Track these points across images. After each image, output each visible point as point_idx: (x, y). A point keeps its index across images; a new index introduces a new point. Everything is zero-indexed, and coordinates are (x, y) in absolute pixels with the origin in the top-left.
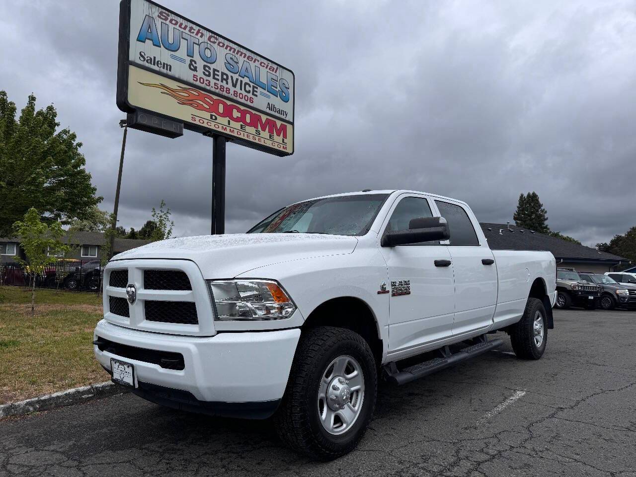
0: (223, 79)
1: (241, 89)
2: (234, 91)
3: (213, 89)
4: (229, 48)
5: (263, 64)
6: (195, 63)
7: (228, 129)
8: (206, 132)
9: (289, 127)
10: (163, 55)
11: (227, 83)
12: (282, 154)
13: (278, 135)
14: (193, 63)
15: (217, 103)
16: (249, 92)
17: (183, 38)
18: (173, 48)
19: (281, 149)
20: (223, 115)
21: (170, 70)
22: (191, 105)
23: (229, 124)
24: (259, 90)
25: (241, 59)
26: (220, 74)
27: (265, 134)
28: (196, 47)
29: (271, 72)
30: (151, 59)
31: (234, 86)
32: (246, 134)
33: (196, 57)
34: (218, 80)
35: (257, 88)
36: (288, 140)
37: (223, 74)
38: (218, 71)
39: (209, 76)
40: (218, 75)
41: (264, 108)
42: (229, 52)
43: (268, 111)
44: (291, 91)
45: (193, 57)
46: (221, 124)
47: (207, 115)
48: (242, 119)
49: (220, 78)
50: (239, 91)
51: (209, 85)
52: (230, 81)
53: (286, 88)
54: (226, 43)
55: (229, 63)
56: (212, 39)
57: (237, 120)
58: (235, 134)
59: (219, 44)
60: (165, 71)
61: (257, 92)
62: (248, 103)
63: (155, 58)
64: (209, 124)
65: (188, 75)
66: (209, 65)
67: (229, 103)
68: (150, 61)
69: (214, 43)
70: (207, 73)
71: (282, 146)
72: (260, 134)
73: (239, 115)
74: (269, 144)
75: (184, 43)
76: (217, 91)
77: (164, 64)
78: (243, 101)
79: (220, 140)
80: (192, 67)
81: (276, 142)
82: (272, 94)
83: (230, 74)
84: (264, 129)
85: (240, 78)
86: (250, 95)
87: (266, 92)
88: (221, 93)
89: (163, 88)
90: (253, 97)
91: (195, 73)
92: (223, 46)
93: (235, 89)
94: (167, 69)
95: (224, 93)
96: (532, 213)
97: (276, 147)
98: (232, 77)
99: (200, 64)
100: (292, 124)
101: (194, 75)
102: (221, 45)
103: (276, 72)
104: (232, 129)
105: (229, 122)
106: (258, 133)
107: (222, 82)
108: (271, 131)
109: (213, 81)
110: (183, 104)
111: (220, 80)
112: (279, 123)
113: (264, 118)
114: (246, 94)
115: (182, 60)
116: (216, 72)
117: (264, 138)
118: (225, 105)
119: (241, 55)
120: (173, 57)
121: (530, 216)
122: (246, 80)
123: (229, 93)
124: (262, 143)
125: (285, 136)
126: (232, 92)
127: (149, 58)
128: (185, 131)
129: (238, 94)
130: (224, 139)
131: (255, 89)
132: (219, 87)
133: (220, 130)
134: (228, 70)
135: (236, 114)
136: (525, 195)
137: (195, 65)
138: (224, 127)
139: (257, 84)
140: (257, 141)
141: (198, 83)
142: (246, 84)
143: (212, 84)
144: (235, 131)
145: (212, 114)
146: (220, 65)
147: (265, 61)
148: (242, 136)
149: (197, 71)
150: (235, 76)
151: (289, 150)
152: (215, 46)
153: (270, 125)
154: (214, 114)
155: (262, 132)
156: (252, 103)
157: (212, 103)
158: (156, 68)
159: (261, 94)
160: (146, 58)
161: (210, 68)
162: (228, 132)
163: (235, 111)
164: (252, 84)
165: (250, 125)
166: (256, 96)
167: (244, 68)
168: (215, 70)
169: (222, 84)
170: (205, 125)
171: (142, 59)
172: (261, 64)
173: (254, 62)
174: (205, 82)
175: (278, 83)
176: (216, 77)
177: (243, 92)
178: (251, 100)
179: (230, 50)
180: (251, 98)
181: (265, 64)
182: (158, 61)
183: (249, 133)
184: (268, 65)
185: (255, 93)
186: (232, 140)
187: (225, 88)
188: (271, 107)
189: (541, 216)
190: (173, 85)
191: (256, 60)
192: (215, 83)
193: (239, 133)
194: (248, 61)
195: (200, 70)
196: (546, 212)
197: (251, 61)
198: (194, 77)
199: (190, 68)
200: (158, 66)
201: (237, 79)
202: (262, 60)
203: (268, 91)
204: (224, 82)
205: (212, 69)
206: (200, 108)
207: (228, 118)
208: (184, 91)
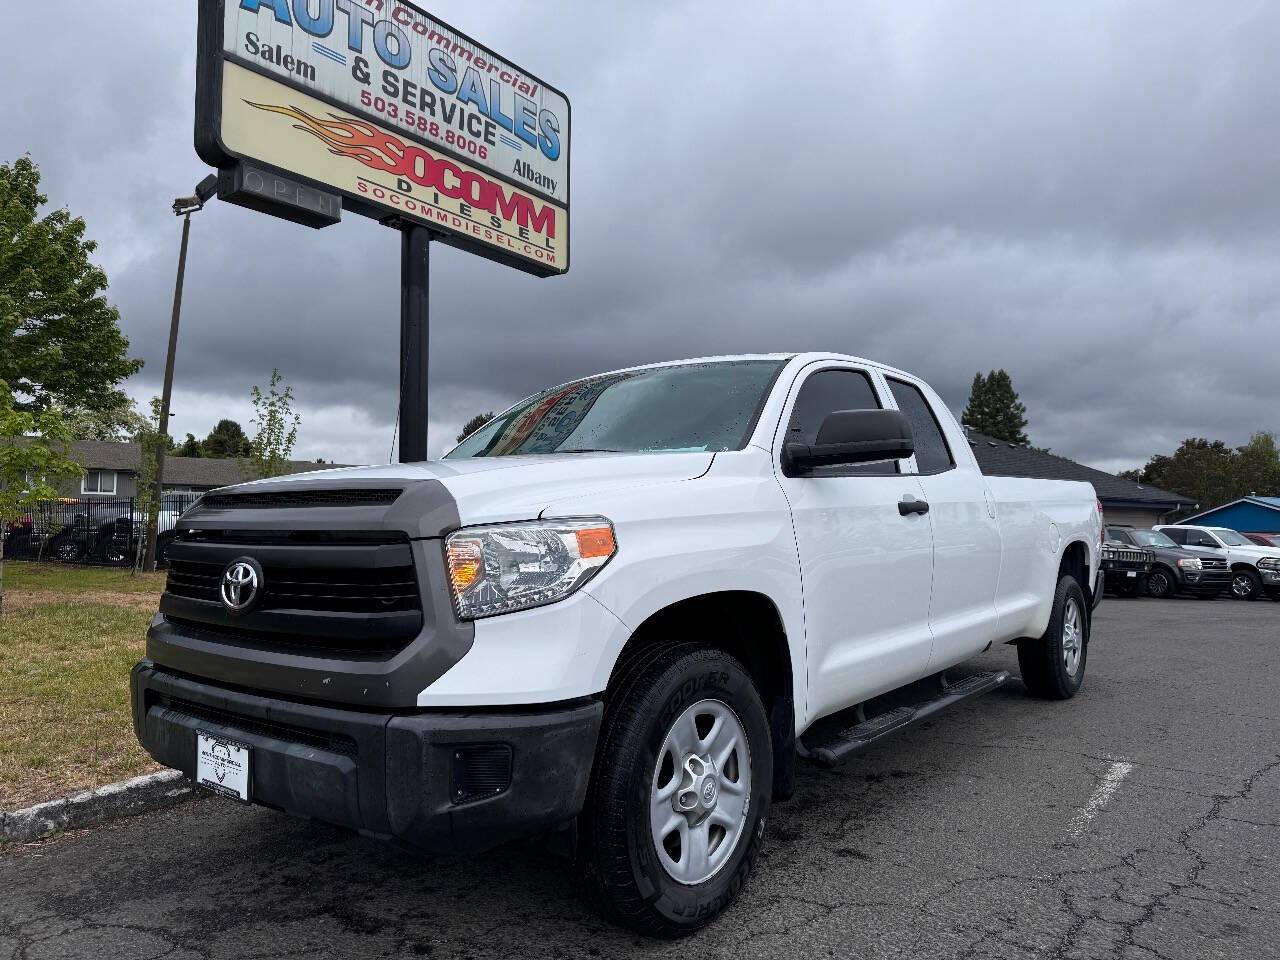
0: (423, 105)
1: (461, 127)
2: (448, 132)
3: (403, 125)
4: (436, 37)
5: (506, 77)
6: (366, 65)
7: (435, 211)
8: (388, 217)
9: (560, 214)
10: (297, 43)
11: (433, 113)
12: (543, 271)
13: (538, 229)
14: (362, 64)
15: (410, 155)
16: (477, 134)
17: (339, 8)
18: (319, 30)
19: (544, 260)
20: (424, 182)
21: (313, 78)
22: (356, 156)
23: (436, 201)
24: (499, 131)
25: (461, 64)
26: (418, 93)
27: (511, 226)
28: (368, 30)
29: (524, 95)
30: (271, 50)
31: (448, 119)
32: (471, 224)
33: (369, 53)
34: (413, 105)
35: (494, 127)
36: (558, 242)
37: (424, 92)
38: (414, 87)
39: (395, 94)
40: (414, 95)
41: (508, 170)
42: (437, 46)
43: (516, 177)
44: (562, 137)
45: (360, 52)
46: (420, 201)
47: (391, 180)
48: (462, 192)
49: (417, 101)
50: (458, 132)
51: (395, 116)
52: (438, 108)
53: (555, 130)
54: (430, 25)
55: (436, 70)
56: (402, 16)
57: (453, 193)
58: (449, 224)
59: (415, 28)
60: (300, 79)
61: (494, 135)
62: (477, 158)
63: (279, 48)
64: (395, 199)
65: (350, 92)
66: (394, 71)
67: (436, 156)
68: (268, 54)
69: (406, 23)
70: (392, 90)
71: (545, 253)
72: (499, 226)
73: (457, 183)
74: (517, 247)
75: (341, 19)
76: (412, 129)
77: (299, 62)
78: (465, 153)
79: (416, 234)
80: (359, 74)
81: (532, 246)
82: (523, 139)
83: (438, 94)
84: (508, 216)
85: (459, 105)
86: (480, 141)
87: (512, 136)
88: (420, 133)
90: (486, 145)
91: (365, 87)
92: (423, 33)
93: (450, 127)
94: (305, 75)
95: (427, 135)
96: (998, 411)
97: (532, 256)
98: (442, 100)
99: (376, 68)
100: (566, 207)
101: (364, 92)
102: (420, 28)
103: (532, 95)
104: (443, 213)
105: (436, 196)
106: (496, 223)
107: (422, 109)
108: (522, 221)
109: (403, 108)
110: (341, 153)
111: (418, 105)
112: (539, 205)
113: (508, 191)
114: (473, 138)
115: (339, 59)
116: (410, 89)
117: (508, 234)
118: (427, 159)
119: (461, 55)
120: (322, 50)
122: (471, 108)
123: (436, 135)
124: (505, 246)
125: (551, 233)
126: (442, 133)
127: (266, 48)
128: (345, 214)
129: (456, 139)
130: (425, 232)
131: (491, 129)
132: (417, 122)
133: (418, 213)
134: (435, 85)
135: (451, 180)
136: (985, 376)
137: (365, 70)
138: (427, 207)
139: (495, 119)
140: (493, 241)
141: (371, 110)
142: (472, 116)
143: (402, 114)
144: (450, 216)
145: (401, 177)
146: (417, 74)
147: (514, 73)
148: (462, 229)
149: (369, 84)
150: (450, 100)
151: (560, 264)
152: (408, 30)
153: (520, 208)
154: (404, 178)
155: (503, 222)
156: (484, 158)
157: (401, 154)
158: (281, 70)
159: (504, 139)
160: (259, 44)
161: (397, 80)
162: (434, 219)
163: (448, 174)
164: (483, 119)
165: (478, 205)
166: (493, 143)
167: (468, 83)
168: (406, 84)
169: (421, 114)
170: (386, 201)
171: (252, 49)
172: (502, 76)
173: (489, 70)
174: (387, 107)
175: (537, 118)
176: (410, 98)
177: (465, 133)
178: (483, 155)
179: (439, 42)
180: (481, 147)
181: (510, 76)
182: (286, 57)
183: (478, 223)
184: (516, 80)
185: (490, 137)
186: (444, 235)
187: (429, 123)
188: (524, 168)
189: (1015, 417)
190: (320, 110)
191: (491, 66)
192: (408, 112)
193: (457, 223)
194: (476, 68)
195: (377, 80)
196: (1024, 410)
197: (483, 68)
198: (363, 96)
199: (355, 75)
200: (286, 67)
201: (453, 106)
202: (505, 68)
203: (516, 134)
204: (427, 109)
205: (401, 81)
206: (375, 163)
207: (433, 189)
208: (344, 126)
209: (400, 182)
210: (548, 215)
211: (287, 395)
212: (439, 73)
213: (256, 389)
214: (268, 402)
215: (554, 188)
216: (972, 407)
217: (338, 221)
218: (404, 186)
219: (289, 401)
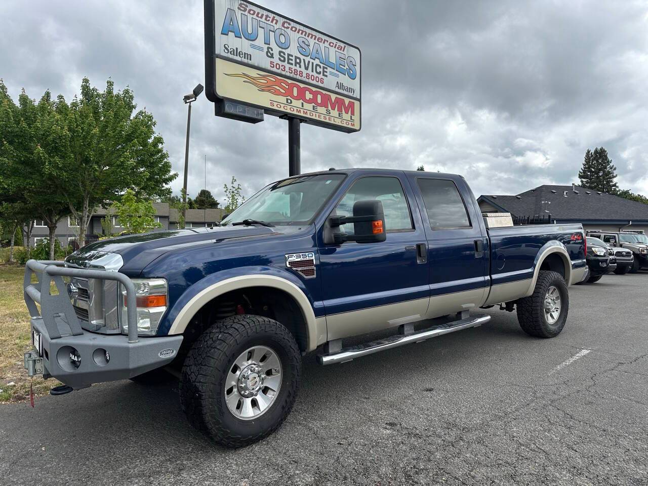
0: (296, 63)
1: (313, 71)
2: (307, 74)
3: (288, 74)
4: (301, 32)
5: (331, 44)
6: (272, 50)
7: (302, 110)
8: (283, 116)
9: (357, 103)
10: (243, 45)
11: (300, 67)
12: (349, 131)
13: (347, 112)
14: (270, 50)
15: (291, 87)
16: (320, 73)
17: (260, 27)
18: (252, 38)
19: (350, 126)
20: (297, 98)
21: (250, 60)
22: (269, 91)
23: (303, 106)
24: (329, 70)
25: (312, 42)
26: (293, 58)
27: (335, 113)
28: (272, 34)
29: (339, 51)
30: (234, 50)
31: (307, 68)
32: (317, 114)
33: (273, 45)
34: (292, 64)
35: (327, 69)
36: (356, 117)
37: (296, 58)
38: (292, 56)
39: (284, 61)
40: (292, 60)
41: (334, 88)
42: (301, 36)
43: (337, 90)
44: (358, 68)
45: (269, 45)
46: (296, 107)
47: (283, 99)
48: (313, 101)
49: (293, 62)
50: (311, 73)
51: (284, 71)
52: (302, 64)
53: (354, 65)
54: (298, 27)
55: (301, 47)
56: (286, 25)
57: (309, 102)
58: (308, 116)
59: (291, 29)
60: (246, 61)
61: (326, 72)
62: (320, 84)
63: (237, 49)
64: (285, 108)
65: (265, 63)
66: (283, 50)
67: (302, 85)
68: (233, 52)
69: (288, 28)
70: (282, 59)
71: (350, 123)
72: (330, 113)
73: (311, 96)
74: (338, 122)
75: (261, 31)
76: (291, 75)
77: (245, 53)
78: (314, 82)
79: (294, 122)
80: (269, 54)
81: (345, 119)
82: (340, 72)
83: (302, 57)
84: (333, 109)
85: (312, 61)
86: (321, 76)
87: (335, 71)
88: (295, 76)
89: (245, 77)
90: (323, 77)
91: (272, 60)
92: (295, 31)
93: (308, 72)
94: (248, 59)
95: (298, 77)
96: (600, 170)
97: (345, 125)
98: (304, 60)
99: (276, 50)
100: (360, 100)
101: (271, 62)
102: (294, 29)
103: (343, 51)
104: (305, 111)
105: (302, 103)
106: (328, 112)
107: (296, 65)
108: (340, 110)
109: (287, 66)
110: (263, 90)
111: (294, 64)
112: (347, 101)
113: (333, 97)
114: (317, 75)
115: (261, 49)
116: (290, 57)
117: (334, 117)
118: (298, 87)
119: (311, 38)
120: (253, 46)
121: (597, 174)
122: (317, 62)
123: (302, 76)
124: (332, 122)
125: (353, 113)
126: (304, 75)
127: (232, 50)
128: (266, 116)
129: (310, 76)
130: (299, 120)
131: (325, 70)
132: (293, 71)
133: (295, 113)
134: (301, 54)
135: (308, 96)
136: (593, 151)
137: (271, 52)
138: (299, 109)
139: (327, 64)
140: (327, 121)
141: (274, 70)
142: (317, 65)
143: (287, 69)
144: (308, 112)
145: (288, 98)
146: (293, 51)
147: (335, 41)
148: (314, 117)
149: (273, 58)
150: (307, 59)
151: (357, 127)
152: (289, 31)
153: (339, 104)
154: (289, 98)
155: (332, 111)
156: (323, 83)
157: (287, 87)
158: (238, 58)
159: (331, 73)
160: (229, 49)
161: (284, 54)
162: (302, 114)
163: (307, 93)
164: (322, 65)
165: (321, 105)
166: (326, 76)
167: (315, 51)
168: (289, 55)
169: (295, 68)
170: (282, 109)
171: (226, 51)
172: (330, 45)
173: (324, 43)
174: (281, 67)
175: (346, 61)
176: (290, 61)
177: (315, 74)
178: (322, 81)
179: (302, 34)
180: (321, 78)
181: (333, 44)
182: (240, 52)
183: (321, 113)
184: (336, 45)
185: (325, 74)
186: (306, 121)
187: (298, 71)
188: (340, 86)
189: (609, 173)
190: (253, 73)
191: (325, 40)
192: (290, 68)
193: (311, 115)
194: (318, 42)
195: (276, 56)
196: (615, 169)
197: (321, 42)
198: (271, 64)
199: (268, 56)
200: (240, 56)
201: (309, 62)
202: (331, 40)
203: (336, 70)
204: (298, 65)
205: (286, 54)
206: (277, 93)
207: (301, 101)
208: (263, 78)
209: (287, 99)
210: (351, 105)
211: (239, 188)
212: (302, 48)
213: (226, 185)
214: (231, 191)
215: (354, 92)
216: (585, 168)
217: (263, 120)
218: (289, 101)
219: (239, 190)
